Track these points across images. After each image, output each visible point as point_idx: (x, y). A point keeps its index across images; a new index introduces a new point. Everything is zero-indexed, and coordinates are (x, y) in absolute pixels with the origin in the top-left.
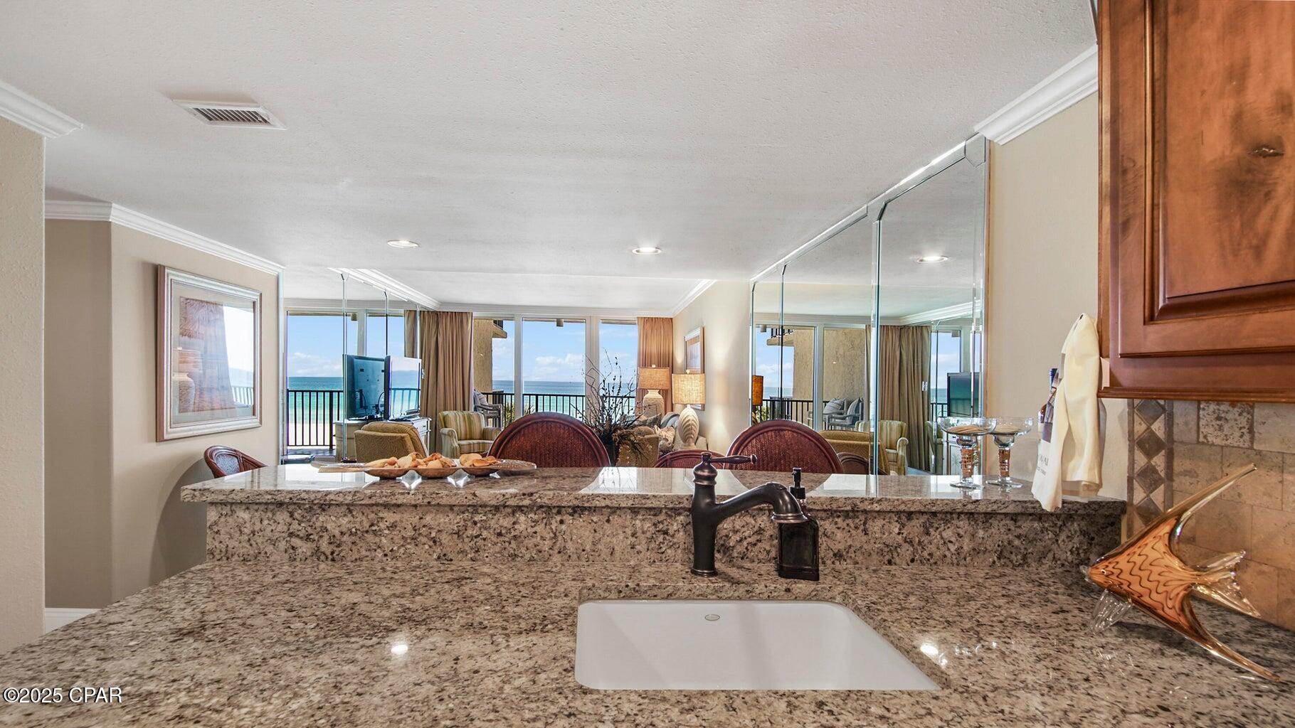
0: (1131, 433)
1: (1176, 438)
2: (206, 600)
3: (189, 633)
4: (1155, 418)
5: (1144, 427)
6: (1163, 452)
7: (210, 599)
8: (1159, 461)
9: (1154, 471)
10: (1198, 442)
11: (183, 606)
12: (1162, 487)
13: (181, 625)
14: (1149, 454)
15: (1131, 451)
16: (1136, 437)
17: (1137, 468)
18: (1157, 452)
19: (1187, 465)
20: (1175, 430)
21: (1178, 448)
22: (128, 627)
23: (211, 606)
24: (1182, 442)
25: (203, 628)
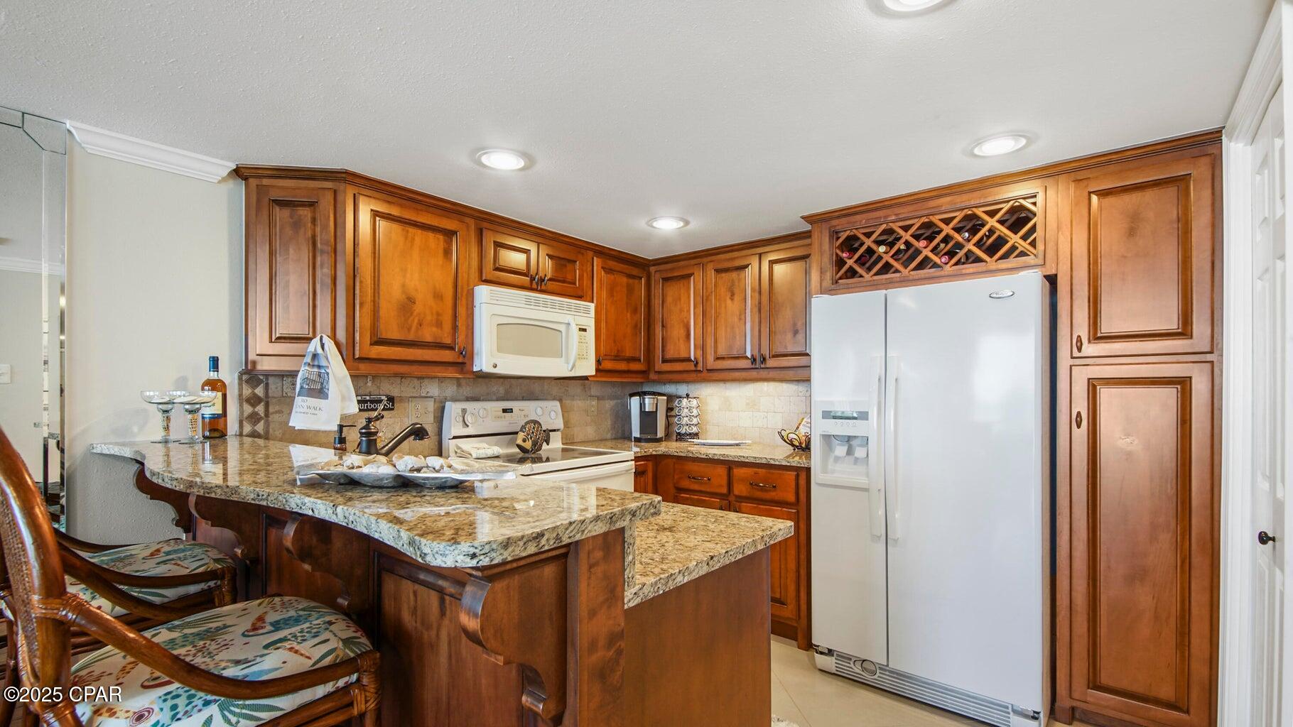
0: (240, 395)
1: (270, 395)
2: (651, 545)
3: (666, 529)
4: (257, 386)
5: (250, 391)
6: (263, 403)
7: (649, 545)
8: (260, 409)
9: (257, 414)
10: (283, 397)
11: (666, 544)
12: (263, 421)
13: (669, 533)
14: (253, 406)
15: (241, 406)
16: (244, 397)
17: (246, 414)
18: (260, 403)
19: (277, 408)
20: (270, 391)
21: (272, 401)
22: (699, 538)
23: (650, 541)
24: (273, 397)
25: (658, 530)
